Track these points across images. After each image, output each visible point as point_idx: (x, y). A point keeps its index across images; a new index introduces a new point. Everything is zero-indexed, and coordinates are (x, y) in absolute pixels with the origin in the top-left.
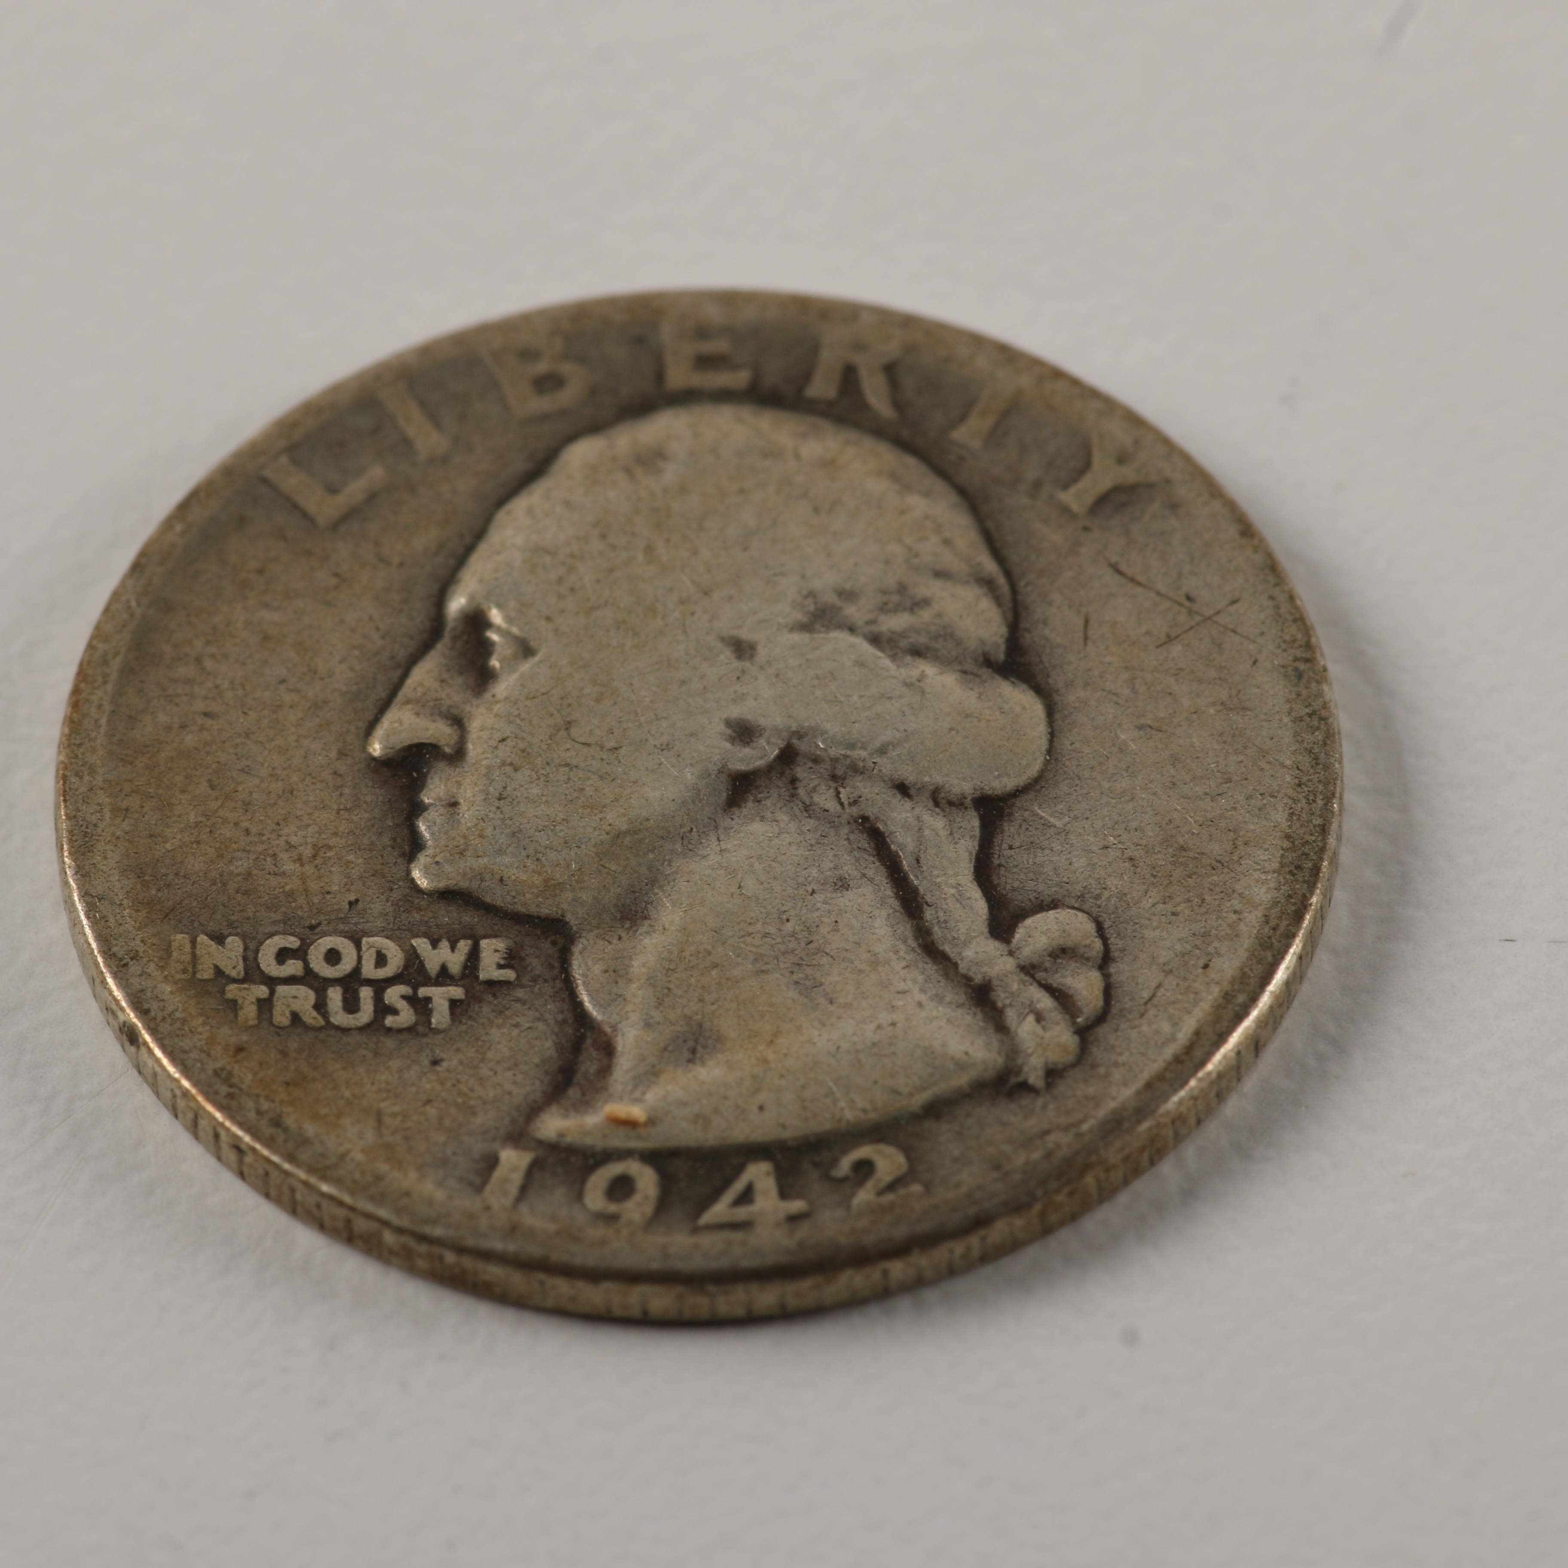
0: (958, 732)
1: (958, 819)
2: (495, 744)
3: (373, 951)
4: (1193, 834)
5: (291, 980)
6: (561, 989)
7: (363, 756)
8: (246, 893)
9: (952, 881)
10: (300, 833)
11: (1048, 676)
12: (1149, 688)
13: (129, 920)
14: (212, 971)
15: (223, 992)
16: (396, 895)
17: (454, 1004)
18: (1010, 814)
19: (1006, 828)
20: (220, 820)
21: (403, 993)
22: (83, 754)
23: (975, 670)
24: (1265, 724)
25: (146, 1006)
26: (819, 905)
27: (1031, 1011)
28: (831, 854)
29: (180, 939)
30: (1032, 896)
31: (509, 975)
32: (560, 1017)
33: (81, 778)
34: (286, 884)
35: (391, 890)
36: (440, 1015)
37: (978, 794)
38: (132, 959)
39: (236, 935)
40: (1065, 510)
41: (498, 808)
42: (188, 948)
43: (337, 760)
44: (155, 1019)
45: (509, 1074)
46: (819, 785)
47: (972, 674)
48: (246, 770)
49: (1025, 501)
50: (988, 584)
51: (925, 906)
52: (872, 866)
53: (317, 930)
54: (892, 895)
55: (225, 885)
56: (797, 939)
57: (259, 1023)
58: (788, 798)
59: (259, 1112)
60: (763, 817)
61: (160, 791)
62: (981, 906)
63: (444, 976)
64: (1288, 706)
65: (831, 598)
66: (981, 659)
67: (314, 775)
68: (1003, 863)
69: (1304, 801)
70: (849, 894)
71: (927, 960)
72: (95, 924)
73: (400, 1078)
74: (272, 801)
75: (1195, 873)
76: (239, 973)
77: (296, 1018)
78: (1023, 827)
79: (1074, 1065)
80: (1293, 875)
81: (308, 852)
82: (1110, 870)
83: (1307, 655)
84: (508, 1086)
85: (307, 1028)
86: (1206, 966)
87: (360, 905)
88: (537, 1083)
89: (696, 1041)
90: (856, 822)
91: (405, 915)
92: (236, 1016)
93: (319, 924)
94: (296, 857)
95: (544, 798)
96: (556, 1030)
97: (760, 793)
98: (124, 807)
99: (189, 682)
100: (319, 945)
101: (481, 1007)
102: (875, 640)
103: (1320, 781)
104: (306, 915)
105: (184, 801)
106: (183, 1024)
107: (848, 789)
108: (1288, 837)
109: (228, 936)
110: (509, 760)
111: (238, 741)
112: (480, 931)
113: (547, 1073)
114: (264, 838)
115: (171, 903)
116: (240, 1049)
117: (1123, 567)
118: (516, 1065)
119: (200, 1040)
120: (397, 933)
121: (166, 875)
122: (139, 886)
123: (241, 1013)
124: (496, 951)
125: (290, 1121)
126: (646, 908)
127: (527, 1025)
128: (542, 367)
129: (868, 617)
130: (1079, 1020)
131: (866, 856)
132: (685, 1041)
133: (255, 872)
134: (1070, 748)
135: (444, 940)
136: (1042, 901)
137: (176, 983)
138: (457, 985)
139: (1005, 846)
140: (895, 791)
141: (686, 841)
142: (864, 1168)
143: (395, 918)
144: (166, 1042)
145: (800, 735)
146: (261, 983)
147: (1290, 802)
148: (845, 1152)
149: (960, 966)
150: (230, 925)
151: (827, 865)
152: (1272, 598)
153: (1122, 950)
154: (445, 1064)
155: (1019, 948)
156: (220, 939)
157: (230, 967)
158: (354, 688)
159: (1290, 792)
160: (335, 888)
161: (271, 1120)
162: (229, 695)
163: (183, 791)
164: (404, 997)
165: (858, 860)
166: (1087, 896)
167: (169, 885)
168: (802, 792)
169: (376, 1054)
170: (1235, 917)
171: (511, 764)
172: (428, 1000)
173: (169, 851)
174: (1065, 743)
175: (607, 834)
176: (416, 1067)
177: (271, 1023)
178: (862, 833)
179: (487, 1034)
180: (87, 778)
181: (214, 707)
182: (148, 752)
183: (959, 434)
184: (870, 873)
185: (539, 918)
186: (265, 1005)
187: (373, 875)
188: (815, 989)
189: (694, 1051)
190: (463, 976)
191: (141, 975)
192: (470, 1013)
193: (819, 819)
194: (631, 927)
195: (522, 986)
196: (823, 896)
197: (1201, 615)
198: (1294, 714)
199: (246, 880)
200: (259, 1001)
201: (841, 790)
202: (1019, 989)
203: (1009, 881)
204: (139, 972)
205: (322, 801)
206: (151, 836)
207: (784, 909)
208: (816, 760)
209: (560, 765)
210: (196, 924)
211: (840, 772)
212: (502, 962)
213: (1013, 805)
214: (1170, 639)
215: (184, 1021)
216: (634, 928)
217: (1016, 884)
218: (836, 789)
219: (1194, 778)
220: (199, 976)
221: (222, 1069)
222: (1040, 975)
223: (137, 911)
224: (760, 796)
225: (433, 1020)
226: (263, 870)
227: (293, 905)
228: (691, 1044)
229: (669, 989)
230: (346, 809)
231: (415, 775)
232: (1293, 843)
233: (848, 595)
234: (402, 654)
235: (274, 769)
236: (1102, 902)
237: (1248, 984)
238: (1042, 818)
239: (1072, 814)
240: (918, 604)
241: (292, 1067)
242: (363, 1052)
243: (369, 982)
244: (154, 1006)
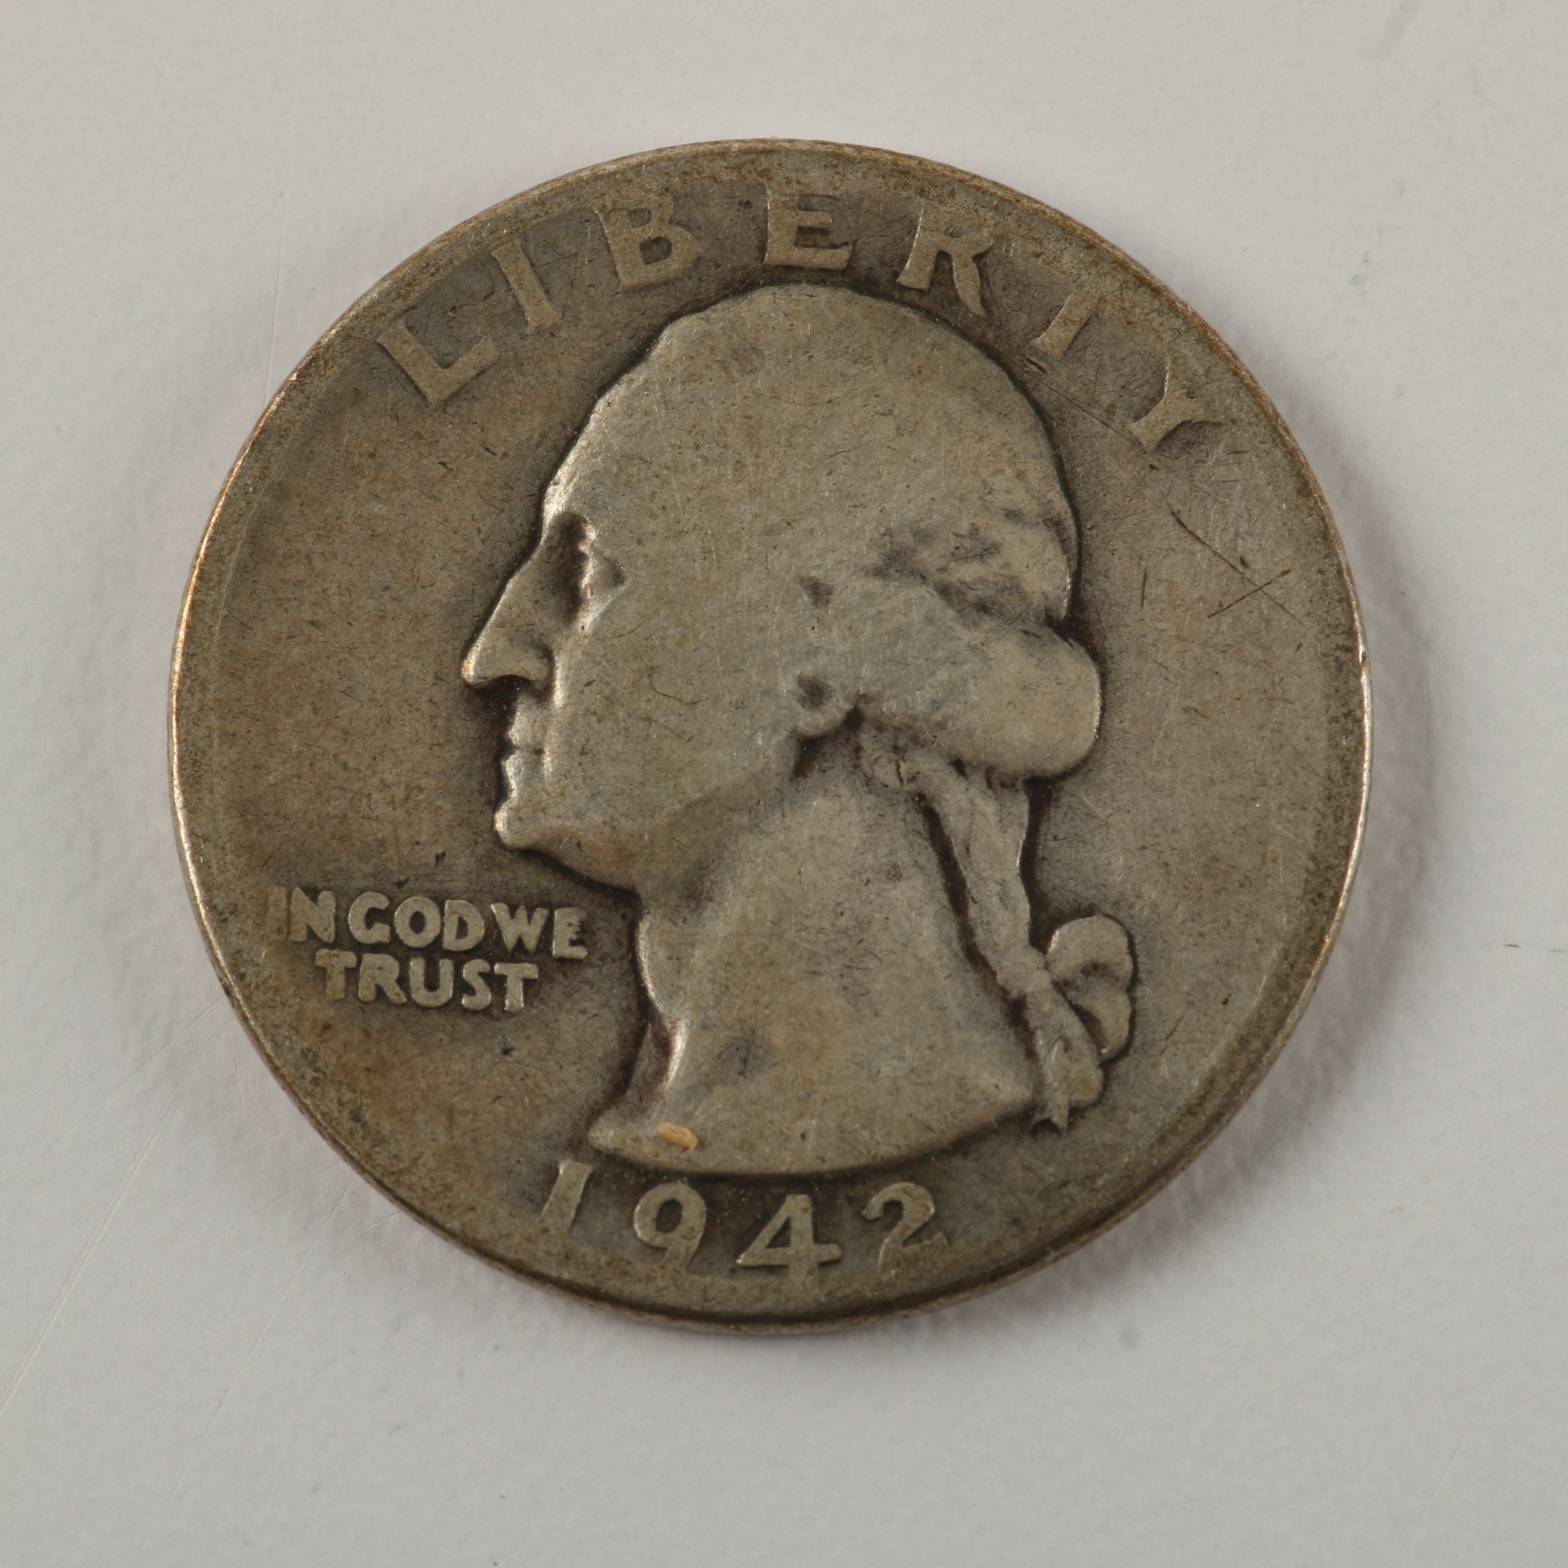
0: (1015, 706)
1: (1009, 804)
2: (580, 688)
3: (455, 918)
4: (1226, 842)
5: (377, 948)
6: (627, 971)
7: (458, 682)
8: (341, 839)
9: (998, 876)
10: (394, 771)
11: (1105, 638)
12: (1197, 664)
13: (230, 867)
14: (304, 932)
15: (313, 958)
16: (480, 850)
17: (528, 983)
18: (1057, 799)
19: (1052, 815)
20: (320, 751)
21: (481, 969)
22: (196, 666)
23: (1036, 631)
24: (1303, 721)
25: (242, 970)
26: (872, 897)
27: (1061, 1038)
28: (886, 836)
29: (278, 893)
30: (1072, 897)
31: (580, 952)
32: (625, 1004)
33: (193, 695)
34: (379, 830)
35: (476, 843)
36: (515, 997)
37: (1028, 776)
38: (231, 913)
39: (329, 889)
40: (1136, 442)
41: (580, 764)
42: (284, 904)
43: (433, 685)
44: (250, 985)
45: (573, 1069)
46: (881, 756)
47: (1033, 634)
48: (348, 692)
49: (1099, 428)
50: (1055, 524)
51: (971, 902)
52: (924, 852)
53: (405, 888)
54: (941, 886)
55: (322, 828)
56: (849, 936)
57: (346, 996)
58: (851, 769)
59: (340, 1103)
60: (826, 791)
61: (266, 714)
62: (1024, 908)
63: (519, 953)
64: (1325, 703)
65: (907, 538)
66: (1043, 616)
67: (410, 702)
68: (1047, 856)
69: (1331, 817)
70: (902, 884)
71: (968, 966)
72: (199, 870)
73: (473, 1068)
74: (370, 731)
75: (1224, 889)
76: (329, 936)
77: (380, 992)
78: (1069, 815)
79: (1095, 1104)
80: (1315, 904)
81: (400, 793)
82: (1145, 875)
83: (1348, 643)
84: (572, 1084)
85: (390, 1004)
86: (1225, 1002)
87: (447, 860)
88: (599, 1080)
89: (748, 1049)
90: (913, 799)
91: (487, 874)
92: (325, 986)
93: (407, 880)
94: (389, 800)
95: (623, 757)
96: (620, 1018)
97: (826, 761)
98: (231, 732)
99: (298, 584)
100: (406, 907)
101: (551, 988)
102: (945, 591)
103: (1348, 795)
104: (395, 868)
105: (288, 727)
106: (275, 994)
107: (908, 763)
108: (1313, 858)
109: (321, 890)
110: (593, 708)
111: (341, 656)
112: (556, 898)
113: (609, 1069)
114: (361, 775)
115: (270, 848)
116: (327, 1027)
117: (1184, 518)
118: (581, 1059)
119: (289, 1014)
120: (479, 895)
121: (267, 814)
122: (241, 827)
123: (329, 984)
124: (570, 924)
125: (367, 1116)
126: (711, 889)
127: (595, 1012)
128: (650, 232)
129: (941, 563)
130: (1104, 1051)
131: (919, 840)
132: (738, 1049)
133: (350, 814)
134: (1119, 726)
135: (522, 907)
136: (1080, 905)
137: (270, 944)
138: (531, 962)
139: (1050, 837)
140: (952, 769)
141: (753, 815)
142: (893, 1208)
143: (478, 876)
144: (258, 1014)
145: (866, 698)
146: (349, 950)
147: (1319, 817)
148: (878, 1189)
149: (998, 977)
150: (325, 876)
151: (883, 850)
152: (1321, 572)
153: (1149, 972)
154: (515, 1053)
155: (1054, 961)
156: (313, 893)
157: (322, 929)
158: (453, 600)
159: (1320, 805)
160: (423, 838)
161: (351, 1112)
162: (336, 601)
163: (288, 715)
164: (482, 975)
165: (911, 845)
166: (1122, 903)
167: (269, 827)
168: (864, 763)
169: (452, 1039)
170: (1256, 946)
171: (594, 713)
172: (503, 978)
173: (271, 786)
174: (1115, 723)
175: (680, 803)
176: (488, 1056)
177: (356, 997)
178: (918, 812)
179: (556, 1020)
180: (198, 696)
181: (321, 615)
182: (257, 666)
183: (1043, 341)
184: (922, 860)
185: (612, 887)
186: (352, 974)
187: (460, 825)
188: (862, 998)
189: (745, 1061)
190: (538, 951)
191: (238, 933)
192: (541, 995)
193: (878, 795)
194: (696, 908)
195: (592, 966)
196: (877, 887)
197: (1254, 584)
198: (1331, 713)
199: (341, 823)
200: (347, 970)
201: (902, 764)
202: (1051, 1010)
203: (1051, 878)
204: (237, 930)
205: (417, 734)
206: (256, 767)
207: (840, 900)
208: (880, 728)
209: (640, 718)
210: (293, 874)
211: (901, 743)
212: (574, 937)
213: (1061, 789)
214: (1222, 609)
215: (277, 990)
216: (699, 910)
217: (1057, 882)
218: (897, 762)
219: (1232, 776)
220: (292, 938)
221: (309, 1050)
222: (1072, 994)
223: (239, 856)
224: (825, 765)
225: (507, 1003)
226: (358, 812)
227: (384, 855)
228: (742, 1053)
229: (727, 987)
230: (439, 745)
231: (505, 708)
232: (1317, 866)
233: (924, 536)
234: (501, 562)
235: (374, 692)
236: (1135, 911)
237: (1263, 1029)
238: (1086, 806)
239: (1115, 805)
240: (989, 550)
241: (374, 1051)
242: (441, 1035)
243: (449, 954)
244: (250, 971)
